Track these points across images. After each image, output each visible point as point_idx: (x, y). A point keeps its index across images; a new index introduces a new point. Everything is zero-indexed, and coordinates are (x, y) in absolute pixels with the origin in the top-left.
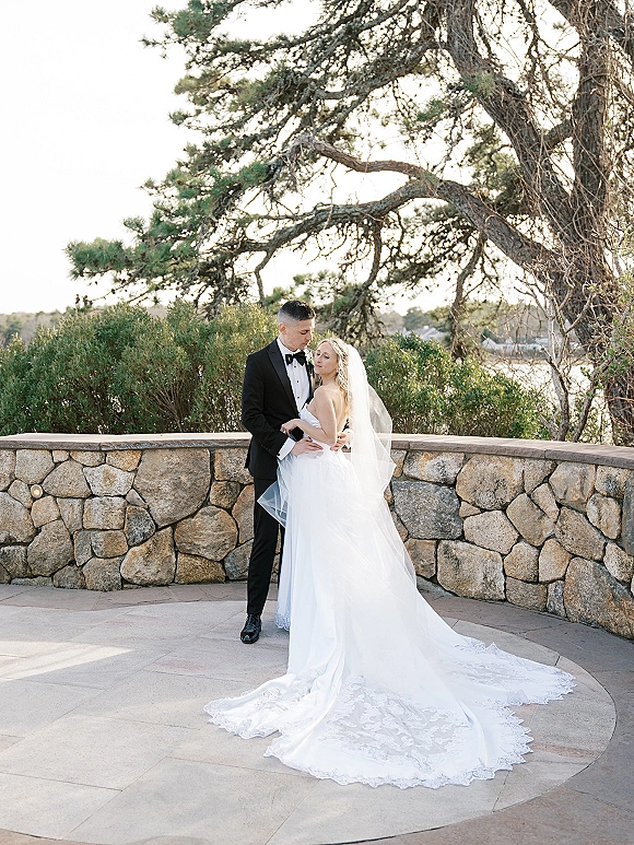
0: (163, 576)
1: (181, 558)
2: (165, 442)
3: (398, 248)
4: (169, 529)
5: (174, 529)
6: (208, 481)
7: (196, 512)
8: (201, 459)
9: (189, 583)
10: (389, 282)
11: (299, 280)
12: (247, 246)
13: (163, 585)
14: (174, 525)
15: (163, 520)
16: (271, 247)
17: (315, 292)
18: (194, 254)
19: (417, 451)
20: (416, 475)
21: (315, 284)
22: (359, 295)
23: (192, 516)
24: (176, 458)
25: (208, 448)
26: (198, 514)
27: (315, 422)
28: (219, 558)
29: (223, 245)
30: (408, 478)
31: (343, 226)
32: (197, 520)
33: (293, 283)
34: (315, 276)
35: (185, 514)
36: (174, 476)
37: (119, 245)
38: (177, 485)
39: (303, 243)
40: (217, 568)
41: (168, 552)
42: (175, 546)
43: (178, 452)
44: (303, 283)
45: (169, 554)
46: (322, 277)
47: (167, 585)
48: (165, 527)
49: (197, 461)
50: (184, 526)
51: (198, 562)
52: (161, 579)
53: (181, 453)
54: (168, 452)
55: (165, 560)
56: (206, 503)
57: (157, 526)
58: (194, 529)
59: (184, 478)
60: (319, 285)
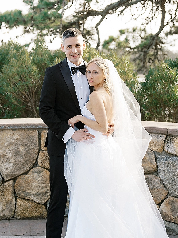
0: (7, 213)
1: (19, 201)
2: (9, 125)
3: (175, 14)
4: (11, 182)
5: (14, 182)
6: (36, 150)
7: (29, 171)
8: (33, 136)
9: (24, 218)
10: (170, 33)
11: (122, 32)
12: (91, 13)
13: (6, 219)
14: (15, 179)
15: (7, 176)
16: (104, 13)
17: (130, 38)
18: (60, 16)
19: (173, 136)
20: (173, 152)
21: (130, 34)
22: (153, 39)
23: (26, 173)
24: (16, 135)
25: (37, 129)
26: (30, 172)
27: (91, 117)
28: (43, 202)
29: (78, 13)
30: (168, 154)
31: (144, 3)
32: (29, 176)
33: (119, 33)
34: (131, 30)
35: (21, 172)
36: (14, 147)
37: (20, 13)
38: (17, 153)
39: (122, 11)
40: (42, 208)
41: (10, 197)
42: (15, 193)
43: (17, 132)
44: (124, 34)
45: (11, 198)
46: (134, 30)
47: (9, 219)
48: (9, 180)
49: (29, 138)
50: (21, 180)
51: (30, 204)
52: (5, 215)
53: (20, 132)
54: (11, 132)
55: (8, 202)
56: (35, 165)
57: (3, 179)
58: (27, 182)
59: (21, 149)
60: (133, 35)
